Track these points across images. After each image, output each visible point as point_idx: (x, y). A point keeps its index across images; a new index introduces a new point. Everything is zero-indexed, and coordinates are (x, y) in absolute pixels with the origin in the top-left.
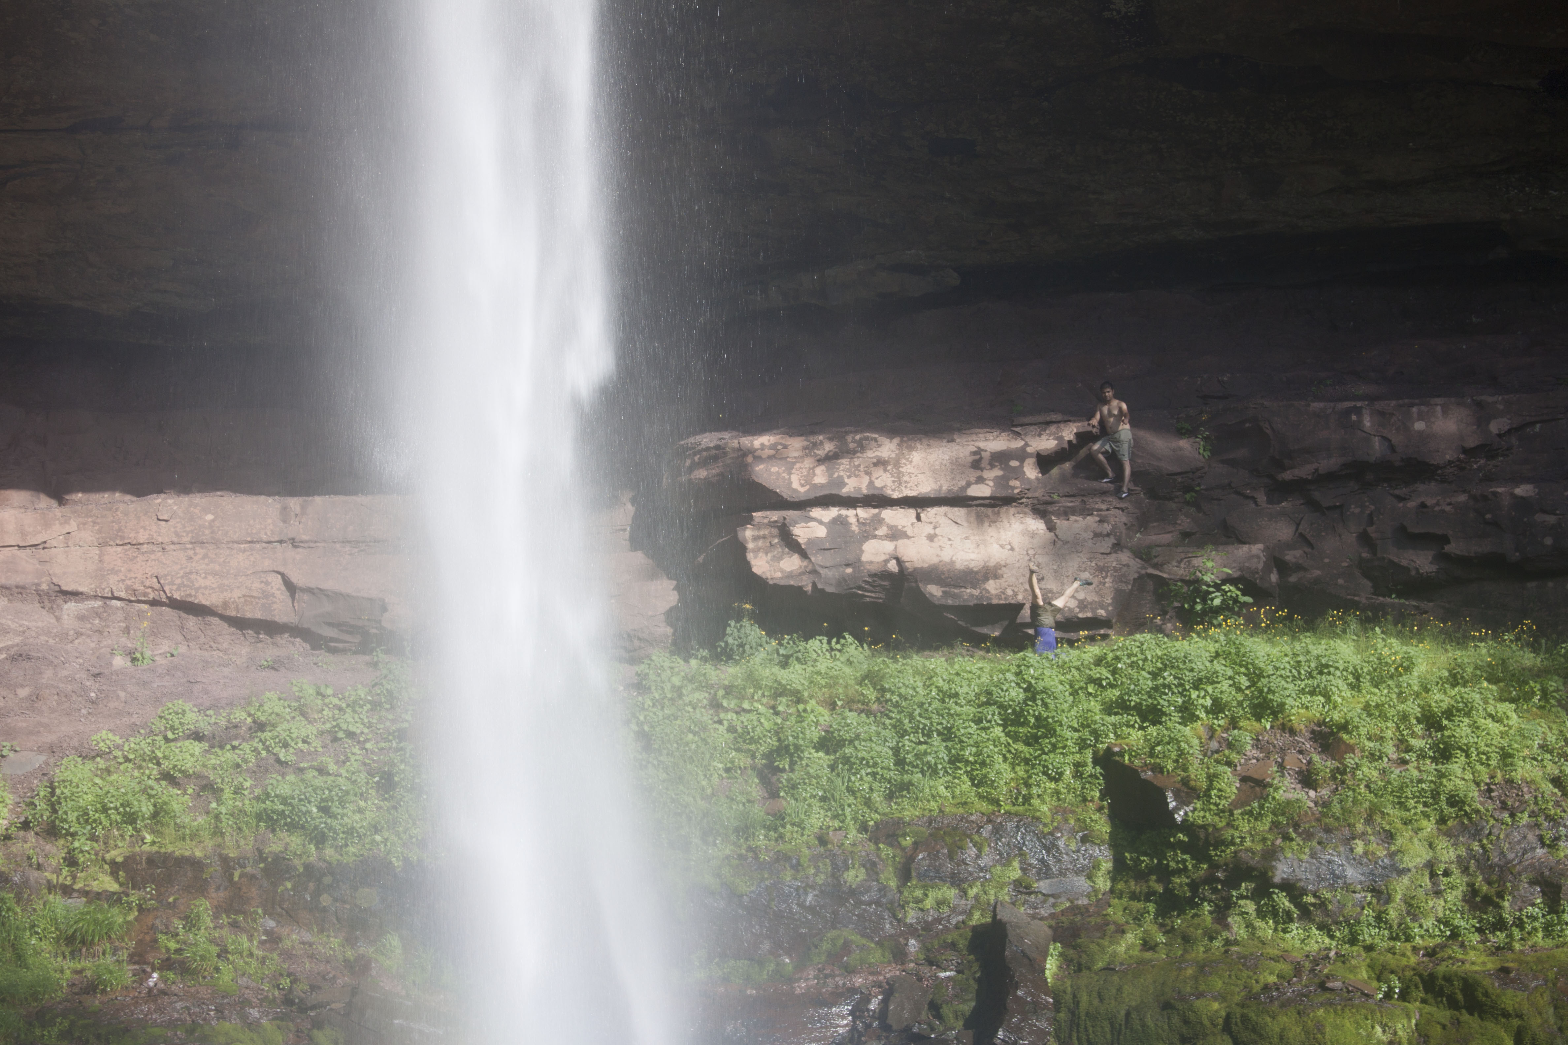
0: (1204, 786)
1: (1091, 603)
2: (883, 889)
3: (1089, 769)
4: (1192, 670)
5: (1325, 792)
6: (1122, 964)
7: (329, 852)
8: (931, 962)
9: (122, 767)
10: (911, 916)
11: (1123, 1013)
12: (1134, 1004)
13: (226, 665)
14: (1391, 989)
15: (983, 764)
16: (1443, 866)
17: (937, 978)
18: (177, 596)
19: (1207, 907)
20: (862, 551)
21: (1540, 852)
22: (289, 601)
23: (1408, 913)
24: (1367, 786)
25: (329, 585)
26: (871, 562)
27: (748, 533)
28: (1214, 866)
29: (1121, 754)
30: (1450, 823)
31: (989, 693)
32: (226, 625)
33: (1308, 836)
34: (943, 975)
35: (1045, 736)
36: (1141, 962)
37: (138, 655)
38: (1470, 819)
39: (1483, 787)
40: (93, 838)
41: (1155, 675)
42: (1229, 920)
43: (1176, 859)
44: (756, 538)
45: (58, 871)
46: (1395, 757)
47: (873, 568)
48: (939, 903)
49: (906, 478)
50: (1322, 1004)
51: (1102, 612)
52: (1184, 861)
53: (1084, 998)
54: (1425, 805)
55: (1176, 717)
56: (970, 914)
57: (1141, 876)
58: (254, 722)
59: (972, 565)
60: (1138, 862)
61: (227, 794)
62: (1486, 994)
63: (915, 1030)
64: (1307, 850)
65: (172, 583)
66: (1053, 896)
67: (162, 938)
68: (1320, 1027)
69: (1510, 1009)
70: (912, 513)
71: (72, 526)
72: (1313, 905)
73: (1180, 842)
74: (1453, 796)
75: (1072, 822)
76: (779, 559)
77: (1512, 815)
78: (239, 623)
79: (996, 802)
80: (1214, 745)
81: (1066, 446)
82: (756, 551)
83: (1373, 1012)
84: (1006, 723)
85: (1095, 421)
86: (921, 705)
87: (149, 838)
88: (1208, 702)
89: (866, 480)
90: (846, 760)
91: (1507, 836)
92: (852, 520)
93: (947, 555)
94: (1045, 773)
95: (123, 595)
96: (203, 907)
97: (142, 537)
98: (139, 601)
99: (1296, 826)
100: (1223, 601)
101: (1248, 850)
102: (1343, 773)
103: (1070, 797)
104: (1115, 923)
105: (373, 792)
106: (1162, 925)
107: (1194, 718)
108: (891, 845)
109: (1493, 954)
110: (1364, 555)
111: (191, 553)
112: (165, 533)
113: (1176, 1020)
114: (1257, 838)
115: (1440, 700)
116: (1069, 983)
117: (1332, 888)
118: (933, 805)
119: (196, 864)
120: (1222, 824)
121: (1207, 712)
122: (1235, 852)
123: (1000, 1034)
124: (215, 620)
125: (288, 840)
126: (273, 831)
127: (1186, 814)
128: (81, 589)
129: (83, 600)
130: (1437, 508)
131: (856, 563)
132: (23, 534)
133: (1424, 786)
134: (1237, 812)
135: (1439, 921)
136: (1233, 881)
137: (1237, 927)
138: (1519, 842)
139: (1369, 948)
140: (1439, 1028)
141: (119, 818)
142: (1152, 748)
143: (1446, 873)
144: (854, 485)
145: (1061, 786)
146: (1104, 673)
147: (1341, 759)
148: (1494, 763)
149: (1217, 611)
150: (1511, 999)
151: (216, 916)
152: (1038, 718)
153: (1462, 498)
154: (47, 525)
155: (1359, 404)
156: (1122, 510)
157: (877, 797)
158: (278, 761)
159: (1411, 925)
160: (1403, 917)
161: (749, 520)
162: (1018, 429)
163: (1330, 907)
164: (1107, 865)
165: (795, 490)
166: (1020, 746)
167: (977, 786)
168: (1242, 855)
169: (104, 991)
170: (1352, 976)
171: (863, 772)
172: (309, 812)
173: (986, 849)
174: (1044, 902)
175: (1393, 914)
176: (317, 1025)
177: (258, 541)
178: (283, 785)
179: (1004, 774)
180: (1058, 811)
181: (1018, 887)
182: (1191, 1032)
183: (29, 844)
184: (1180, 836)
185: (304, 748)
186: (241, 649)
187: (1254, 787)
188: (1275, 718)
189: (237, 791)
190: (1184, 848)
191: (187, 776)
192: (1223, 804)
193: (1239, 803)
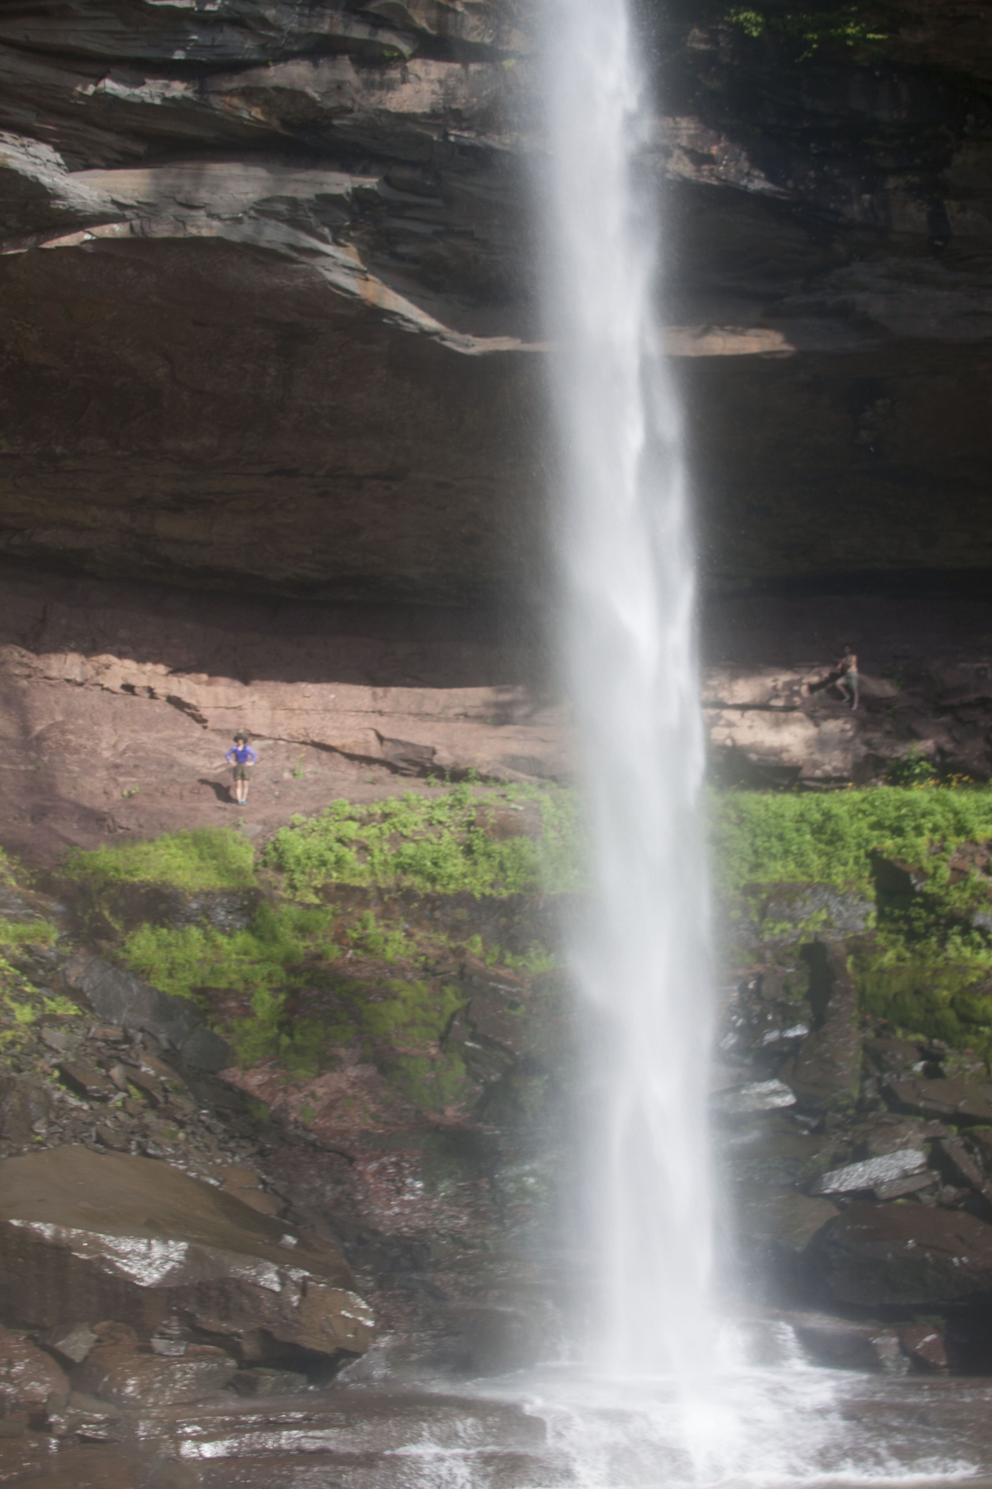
0: (931, 871)
1: (841, 768)
2: (752, 922)
3: (863, 860)
4: (919, 808)
6: (887, 968)
8: (780, 963)
10: (767, 937)
11: (892, 995)
12: (898, 990)
13: (346, 780)
15: (802, 855)
17: (786, 972)
18: (317, 740)
19: (934, 939)
20: (710, 733)
22: (380, 746)
25: (403, 738)
28: (939, 917)
29: (882, 852)
31: (802, 815)
32: (343, 758)
34: (788, 970)
35: (837, 841)
36: (898, 968)
37: (296, 772)
40: (303, 873)
41: (898, 809)
42: (947, 946)
43: (914, 912)
45: (285, 891)
48: (783, 931)
49: (736, 694)
51: (845, 774)
52: (920, 913)
53: (869, 987)
55: (912, 833)
56: (800, 937)
57: (895, 920)
59: (774, 746)
60: (892, 913)
61: (376, 852)
63: (779, 1001)
65: (313, 732)
66: (845, 929)
67: (349, 931)
70: (738, 713)
71: (256, 697)
73: (918, 902)
75: (854, 889)
78: (351, 757)
79: (811, 876)
80: (933, 850)
81: (824, 680)
84: (813, 833)
86: (765, 821)
87: (335, 875)
88: (930, 825)
93: (758, 739)
94: (839, 860)
95: (285, 737)
96: (370, 914)
97: (295, 706)
98: (295, 742)
99: (985, 896)
100: (922, 771)
101: (958, 908)
103: (853, 875)
104: (880, 946)
105: (460, 855)
106: (907, 948)
107: (922, 834)
108: (754, 897)
111: (323, 716)
112: (308, 704)
113: (923, 1000)
114: (963, 902)
116: (860, 976)
118: (776, 877)
119: (363, 891)
120: (942, 893)
121: (930, 831)
122: (951, 910)
123: (830, 1004)
124: (337, 755)
125: (414, 879)
126: (405, 874)
127: (922, 887)
128: (263, 733)
129: (264, 740)
131: (707, 740)
132: (228, 701)
134: (951, 887)
136: (949, 925)
137: (951, 951)
141: (317, 862)
142: (900, 850)
145: (848, 868)
146: (865, 806)
149: (920, 776)
151: (377, 921)
152: (833, 830)
154: (242, 696)
156: (855, 717)
158: (402, 835)
162: (798, 669)
164: (873, 914)
166: (822, 846)
167: (800, 867)
168: (955, 911)
169: (327, 959)
172: (425, 865)
173: (808, 903)
174: (840, 933)
176: (445, 983)
177: (361, 711)
178: (409, 848)
179: (816, 862)
180: (847, 882)
181: (827, 924)
182: (931, 1007)
183: (270, 875)
184: (919, 900)
185: (415, 828)
186: (352, 772)
187: (960, 874)
188: (967, 837)
189: (381, 850)
190: (921, 906)
191: (351, 841)
192: (944, 882)
193: (952, 882)
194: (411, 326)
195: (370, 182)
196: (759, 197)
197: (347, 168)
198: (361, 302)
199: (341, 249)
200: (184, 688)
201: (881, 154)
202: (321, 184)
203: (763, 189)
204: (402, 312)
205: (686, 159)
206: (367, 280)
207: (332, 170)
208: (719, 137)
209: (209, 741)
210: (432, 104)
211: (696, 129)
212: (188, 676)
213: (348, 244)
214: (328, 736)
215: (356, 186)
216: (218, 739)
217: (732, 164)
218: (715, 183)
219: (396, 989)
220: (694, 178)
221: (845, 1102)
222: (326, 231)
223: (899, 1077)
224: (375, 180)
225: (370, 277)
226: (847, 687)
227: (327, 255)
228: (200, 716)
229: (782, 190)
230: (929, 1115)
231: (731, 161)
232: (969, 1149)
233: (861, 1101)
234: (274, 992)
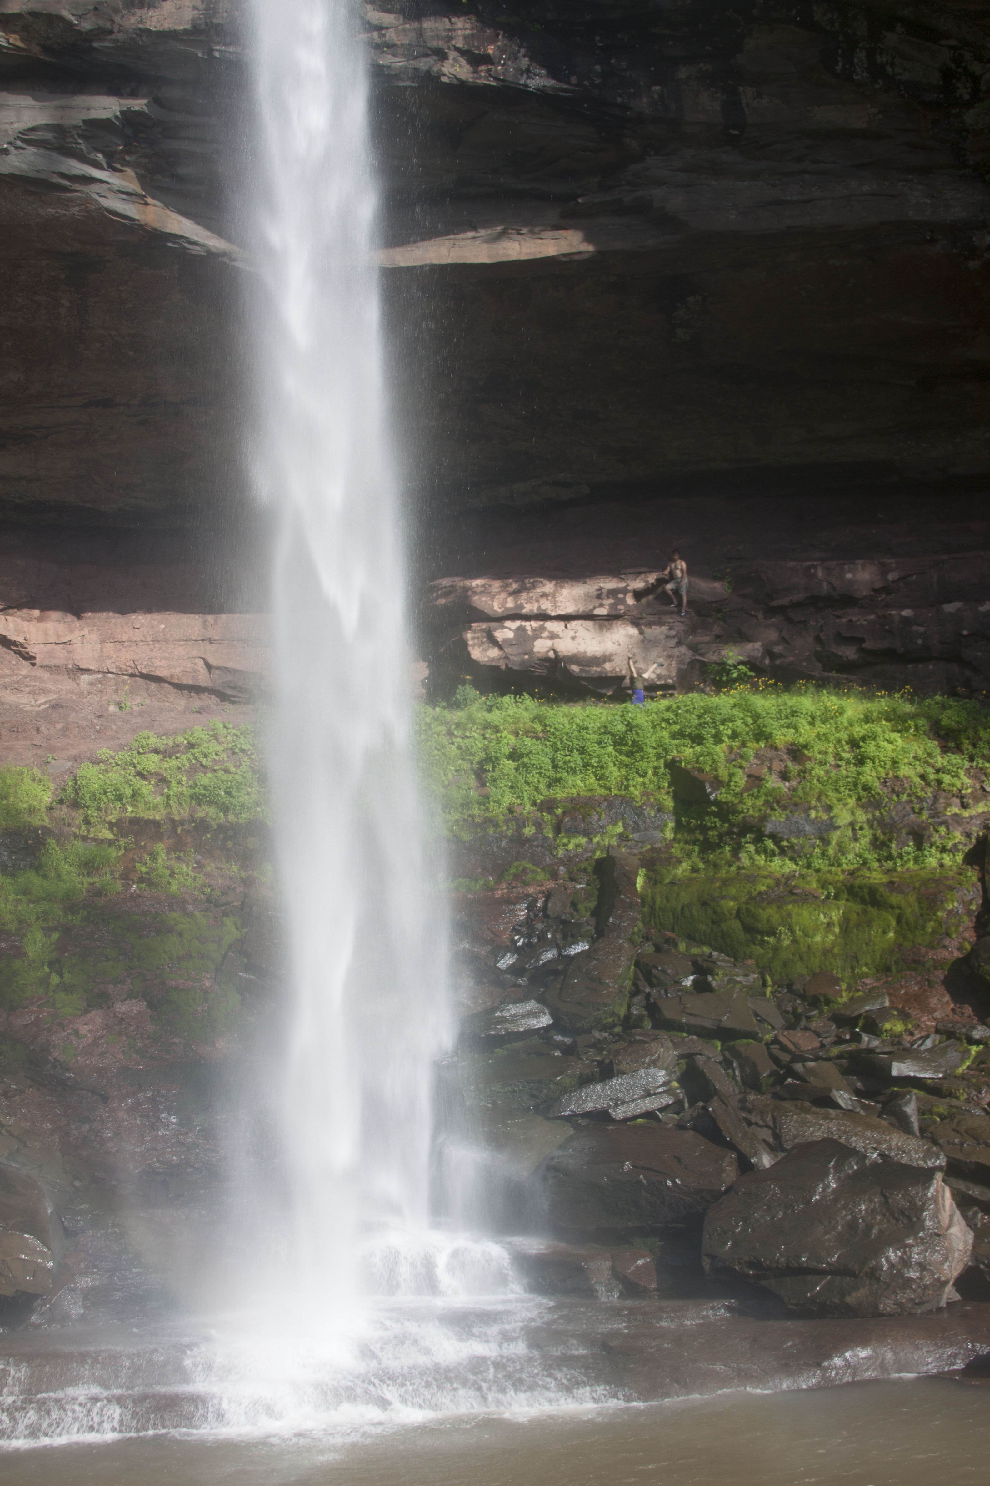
0: (727, 779)
1: (665, 675)
2: (546, 838)
3: (662, 770)
4: (720, 714)
5: (794, 783)
6: (679, 880)
7: (231, 817)
8: (572, 879)
9: (114, 769)
10: (561, 853)
11: (680, 908)
12: (686, 902)
13: (172, 711)
14: (829, 893)
15: (602, 767)
16: (859, 825)
17: (575, 888)
18: (144, 671)
19: (728, 848)
20: (534, 646)
21: (913, 816)
22: (208, 674)
23: (840, 851)
24: (818, 780)
25: (230, 665)
26: (539, 652)
27: (469, 635)
28: (732, 825)
29: (680, 761)
30: (863, 800)
31: (606, 727)
32: (172, 688)
33: (784, 808)
34: (579, 886)
35: (637, 752)
36: (691, 879)
37: (123, 705)
38: (874, 798)
39: (882, 780)
40: (99, 809)
41: (699, 717)
42: (740, 855)
43: (709, 821)
44: (473, 639)
45: (79, 827)
46: (833, 763)
47: (540, 656)
48: (577, 846)
49: (559, 604)
50: (790, 903)
51: (670, 681)
52: (715, 822)
53: (658, 900)
54: (850, 790)
55: (711, 741)
56: (594, 852)
57: (691, 831)
58: (189, 743)
59: (596, 654)
60: (689, 823)
61: (174, 784)
62: (882, 896)
63: (563, 917)
64: (784, 816)
66: (641, 842)
67: (138, 865)
68: (789, 915)
69: (894, 904)
70: (562, 624)
71: (86, 632)
72: (787, 846)
73: (713, 811)
74: (865, 785)
75: (652, 800)
76: (485, 650)
77: (898, 796)
78: (180, 687)
79: (609, 789)
80: (733, 756)
81: (650, 586)
82: (473, 645)
83: (819, 906)
84: (615, 744)
85: (667, 572)
86: (567, 734)
87: (130, 809)
88: (729, 732)
89: (536, 605)
90: (525, 765)
91: (895, 807)
92: (528, 628)
93: (582, 648)
94: (637, 773)
95: (114, 670)
96: (160, 848)
97: (125, 638)
98: (123, 674)
99: (778, 802)
100: (739, 675)
101: (751, 816)
102: (804, 772)
103: (651, 786)
104: (676, 857)
105: (256, 783)
106: (702, 858)
107: (721, 741)
108: (549, 813)
109: (885, 873)
110: (818, 649)
111: (152, 647)
112: (137, 636)
113: (709, 911)
114: (756, 809)
115: (859, 731)
116: (649, 891)
117: (798, 837)
118: (574, 791)
119: (156, 824)
120: (736, 801)
121: (729, 738)
122: (744, 817)
123: (611, 920)
124: (166, 685)
125: (208, 810)
126: (200, 805)
127: (716, 795)
128: (91, 668)
129: (92, 674)
130: (858, 623)
131: (531, 652)
132: (58, 636)
133: (849, 779)
134: (745, 794)
135: (856, 855)
136: (742, 834)
137: (745, 859)
138: (901, 811)
139: (818, 871)
140: (855, 915)
141: (113, 798)
142: (698, 758)
143: (861, 829)
144: (529, 608)
145: (646, 780)
146: (671, 715)
147: (803, 764)
148: (888, 766)
149: (735, 680)
150: (895, 899)
151: (168, 853)
152: (633, 741)
153: (872, 617)
154: (71, 631)
155: (815, 563)
156: (682, 622)
157: (542, 786)
158: (202, 765)
159: (841, 857)
160: (836, 854)
161: (470, 628)
162: (623, 576)
163: (796, 848)
164: (671, 825)
165: (496, 611)
166: (623, 758)
167: (599, 780)
168: (748, 819)
169: (106, 895)
170: (807, 886)
171: (534, 772)
172: (219, 795)
173: (603, 816)
174: (636, 845)
175: (831, 852)
176: (226, 914)
177: (191, 640)
178: (205, 779)
179: (614, 773)
180: (645, 794)
181: (622, 837)
182: (718, 918)
183: (63, 812)
184: (713, 808)
185: (217, 758)
186: (180, 701)
187: (755, 780)
188: (767, 741)
189: (179, 782)
190: (716, 815)
191: (151, 774)
192: (738, 790)
193: (747, 789)
194: (198, 248)
195: (138, 104)
196: (541, 96)
197: (115, 91)
198: (142, 227)
199: (117, 174)
200: (11, 626)
201: (670, 43)
202: (88, 109)
203: (544, 86)
204: (186, 235)
205: (463, 61)
206: (147, 204)
207: (99, 94)
208: (497, 35)
209: (35, 678)
210: (193, 20)
211: (472, 29)
212: (19, 613)
213: (124, 169)
214: (156, 668)
215: (125, 109)
216: (46, 675)
217: (510, 63)
218: (494, 84)
219: (172, 922)
220: (471, 80)
221: (610, 1020)
222: (100, 156)
223: (666, 992)
224: (145, 101)
225: (149, 200)
226: (676, 592)
227: (102, 182)
228: (28, 653)
229: (565, 86)
230: (691, 1030)
231: (509, 59)
232: (727, 1063)
233: (628, 1017)
234: (47, 931)
